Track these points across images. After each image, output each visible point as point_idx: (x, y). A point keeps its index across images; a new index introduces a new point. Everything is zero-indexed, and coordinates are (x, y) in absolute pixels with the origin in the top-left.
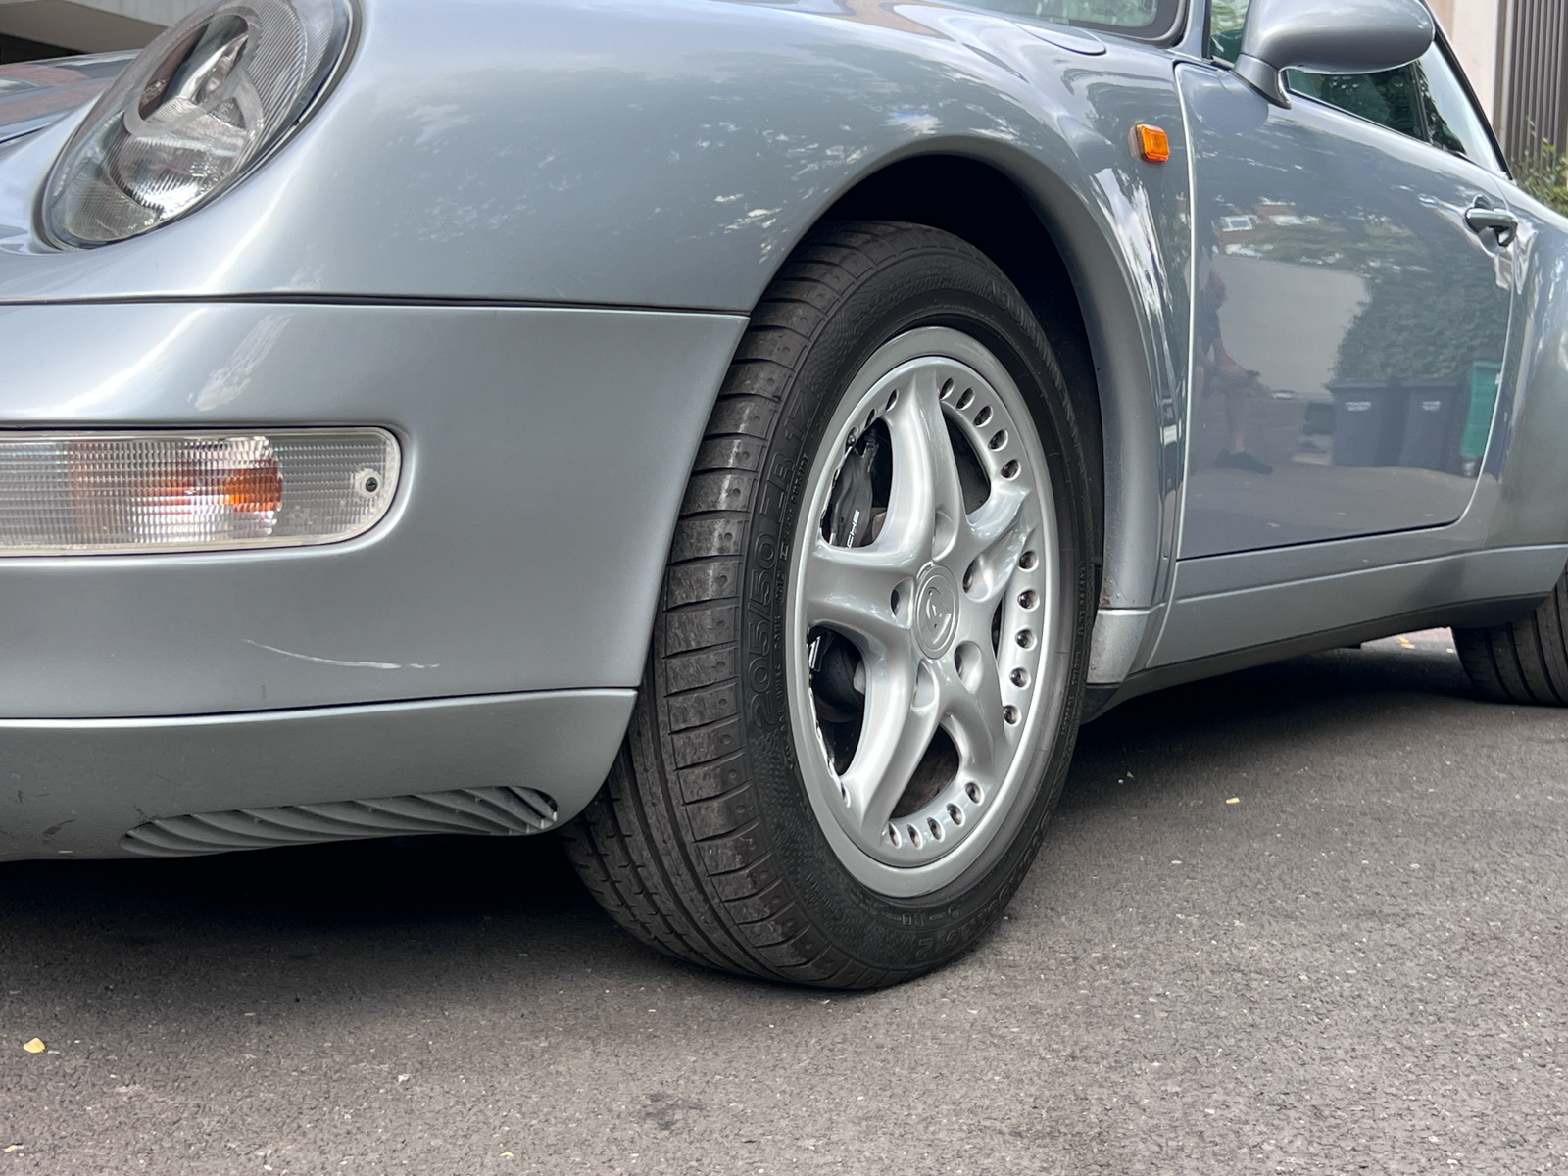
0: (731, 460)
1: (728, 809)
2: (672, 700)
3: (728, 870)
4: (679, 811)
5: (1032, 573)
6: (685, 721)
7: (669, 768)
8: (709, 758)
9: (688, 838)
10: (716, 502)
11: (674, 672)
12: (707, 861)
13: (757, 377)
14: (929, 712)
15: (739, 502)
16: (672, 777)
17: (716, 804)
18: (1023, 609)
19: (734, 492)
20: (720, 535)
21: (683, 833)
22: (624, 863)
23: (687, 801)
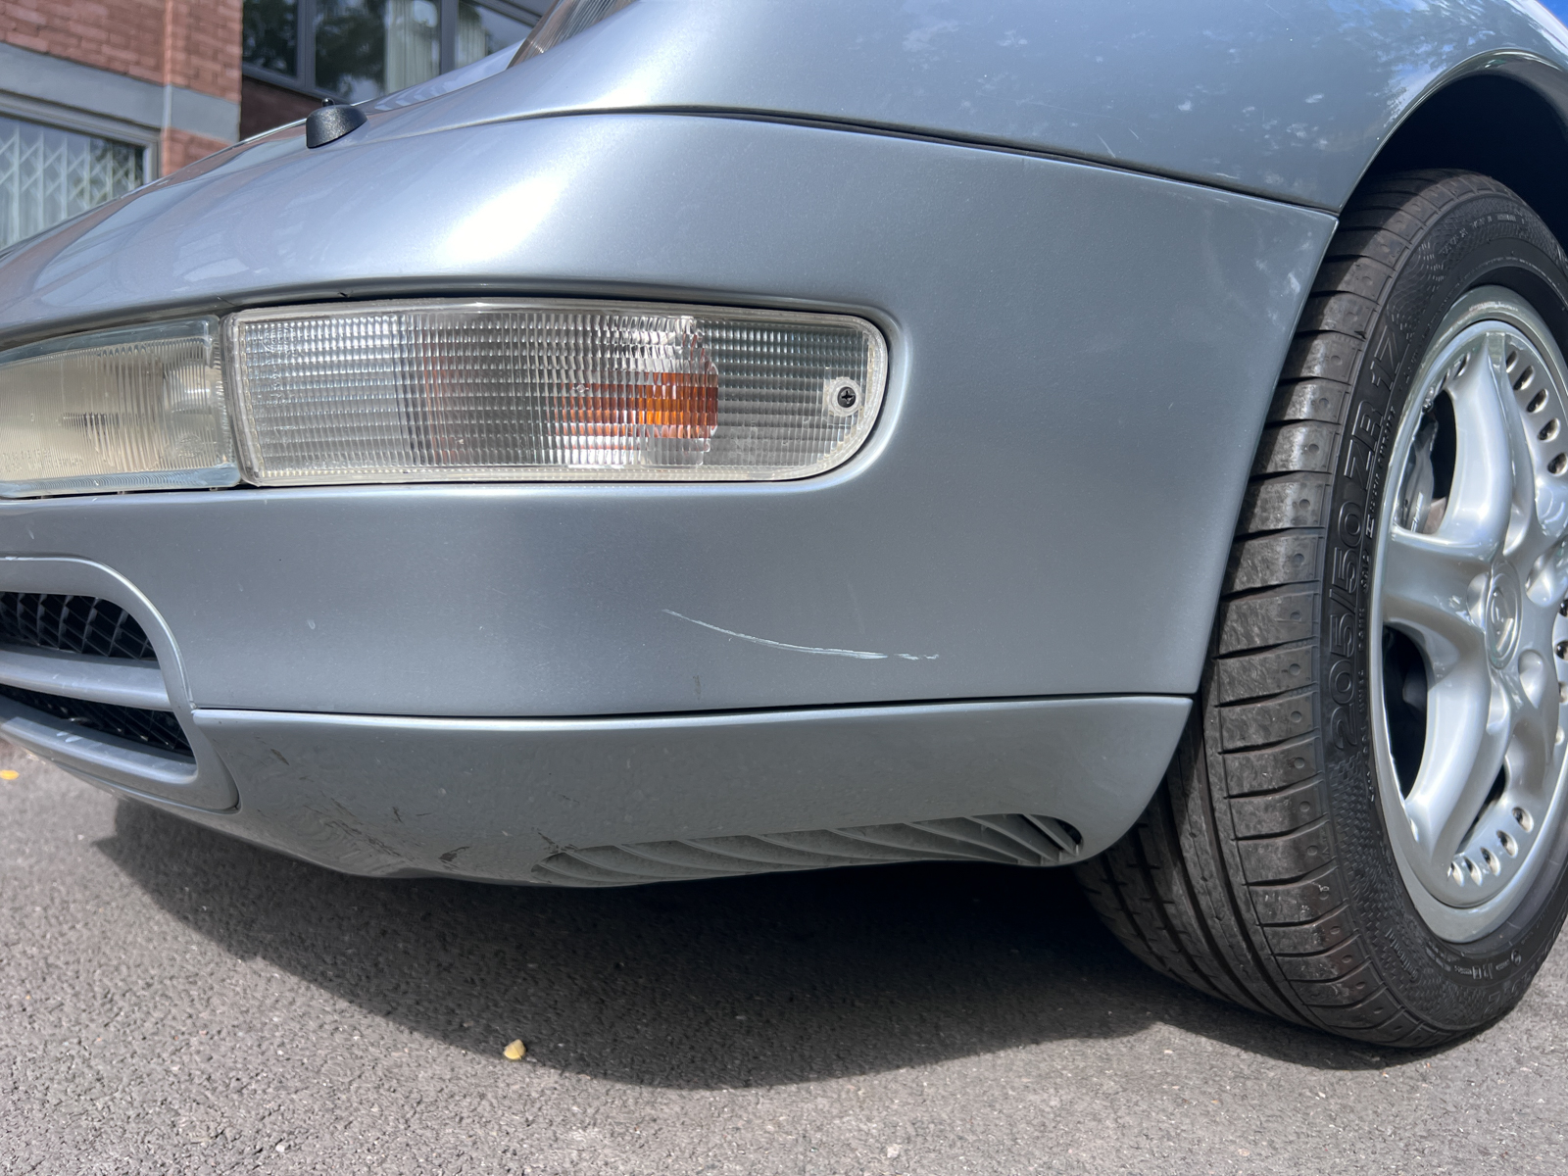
0: (1305, 410)
1: (1297, 850)
2: (1225, 710)
3: (1287, 920)
4: (1229, 847)
6: (1243, 738)
7: (1217, 795)
8: (1274, 785)
9: (1237, 879)
10: (1286, 462)
11: (1230, 676)
12: (1260, 908)
13: (1332, 312)
16: (1220, 806)
17: (1280, 841)
18: (1562, 617)
21: (1231, 872)
22: (1147, 896)
23: (1240, 835)
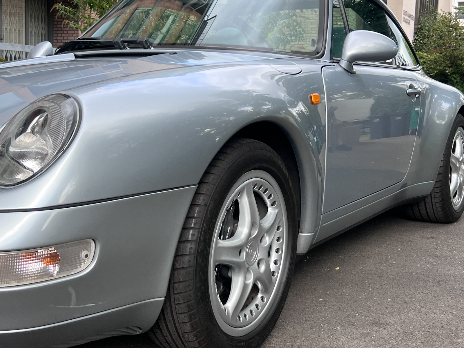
0: (192, 225)
1: (192, 326)
2: (175, 295)
3: (192, 340)
4: (177, 325)
5: (280, 232)
6: (179, 301)
7: (174, 314)
8: (186, 312)
9: (180, 332)
10: (188, 238)
11: (175, 288)
12: (185, 338)
13: (200, 199)
14: (250, 282)
15: (195, 238)
16: (175, 316)
17: (188, 324)
18: (277, 242)
19: (193, 235)
20: (189, 248)
21: (179, 330)
22: (161, 335)
23: (180, 322)
